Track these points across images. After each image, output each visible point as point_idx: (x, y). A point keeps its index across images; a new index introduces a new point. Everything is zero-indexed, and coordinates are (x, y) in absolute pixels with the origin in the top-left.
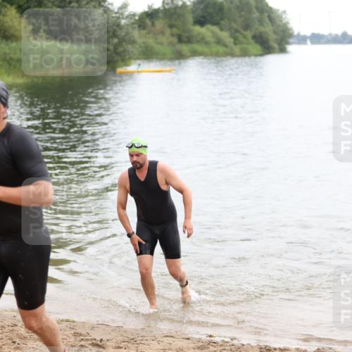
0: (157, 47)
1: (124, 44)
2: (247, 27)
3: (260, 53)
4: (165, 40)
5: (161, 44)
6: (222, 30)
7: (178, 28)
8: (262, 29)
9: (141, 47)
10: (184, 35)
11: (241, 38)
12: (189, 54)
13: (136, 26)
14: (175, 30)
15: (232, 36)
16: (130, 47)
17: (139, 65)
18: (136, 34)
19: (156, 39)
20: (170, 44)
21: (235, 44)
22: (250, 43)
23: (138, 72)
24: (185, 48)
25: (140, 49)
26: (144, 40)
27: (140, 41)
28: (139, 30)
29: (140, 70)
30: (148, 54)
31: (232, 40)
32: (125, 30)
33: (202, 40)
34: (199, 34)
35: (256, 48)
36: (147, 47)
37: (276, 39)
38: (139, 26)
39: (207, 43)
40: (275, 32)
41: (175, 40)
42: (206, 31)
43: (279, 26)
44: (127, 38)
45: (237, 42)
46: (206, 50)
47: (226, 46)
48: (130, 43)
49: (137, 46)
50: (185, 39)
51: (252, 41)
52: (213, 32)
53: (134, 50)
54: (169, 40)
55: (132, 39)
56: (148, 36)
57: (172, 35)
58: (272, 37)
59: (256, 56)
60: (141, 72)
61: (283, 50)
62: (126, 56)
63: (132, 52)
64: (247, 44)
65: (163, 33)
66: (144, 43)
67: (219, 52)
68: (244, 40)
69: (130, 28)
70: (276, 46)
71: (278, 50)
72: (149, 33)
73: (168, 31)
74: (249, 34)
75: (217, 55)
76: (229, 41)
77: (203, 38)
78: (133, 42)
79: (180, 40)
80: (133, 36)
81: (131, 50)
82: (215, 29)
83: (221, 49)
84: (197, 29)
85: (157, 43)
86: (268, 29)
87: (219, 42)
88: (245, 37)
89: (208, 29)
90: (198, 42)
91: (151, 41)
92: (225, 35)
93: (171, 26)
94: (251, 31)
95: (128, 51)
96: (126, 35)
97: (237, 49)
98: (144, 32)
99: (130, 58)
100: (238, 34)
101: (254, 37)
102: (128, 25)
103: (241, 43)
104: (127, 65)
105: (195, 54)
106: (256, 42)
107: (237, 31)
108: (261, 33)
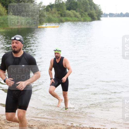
0: (53, 18)
1: (41, 17)
2: (86, 11)
3: (91, 20)
4: (56, 16)
5: (55, 17)
6: (77, 12)
7: (61, 11)
8: (91, 12)
9: (47, 18)
10: (63, 13)
11: (84, 15)
12: (64, 21)
13: (45, 10)
14: (59, 12)
15: (80, 14)
16: (43, 18)
17: (46, 25)
18: (45, 13)
19: (53, 15)
20: (58, 17)
21: (82, 17)
22: (87, 17)
23: (46, 27)
24: (63, 19)
25: (47, 19)
26: (48, 16)
27: (47, 16)
28: (47, 12)
29: (46, 26)
30: (50, 21)
31: (80, 16)
32: (41, 12)
33: (70, 16)
34: (68, 13)
35: (89, 18)
36: (49, 18)
37: (97, 15)
38: (46, 11)
39: (71, 17)
40: (96, 13)
41: (59, 15)
42: (71, 12)
43: (97, 10)
44: (42, 15)
45: (82, 16)
46: (71, 19)
47: (78, 18)
48: (43, 17)
49: (46, 18)
50: (63, 15)
51: (88, 16)
52: (73, 13)
53: (45, 19)
54: (57, 16)
55: (44, 15)
56: (50, 14)
57: (59, 14)
58: (95, 14)
59: (90, 21)
60: (47, 27)
61: (99, 19)
62: (41, 21)
63: (44, 20)
64: (86, 17)
65: (55, 13)
66: (48, 17)
67: (75, 20)
68: (85, 15)
69: (43, 11)
70: (96, 18)
71: (97, 19)
72: (50, 13)
73: (57, 12)
74: (86, 13)
75: (75, 21)
76: (79, 16)
77: (70, 15)
78: (44, 16)
79: (61, 16)
80: (44, 14)
81: (43, 19)
82: (74, 11)
83: (76, 19)
84: (68, 11)
85: (53, 17)
86: (93, 12)
87: (76, 16)
88: (85, 14)
89: (71, 11)
90: (68, 16)
91: (51, 16)
92: (78, 14)
93: (58, 11)
94: (87, 12)
95: (42, 19)
96: (41, 14)
97: (82, 19)
98: (48, 13)
99: (43, 22)
100: (82, 13)
101: (88, 15)
102: (42, 10)
103: (84, 17)
104: (42, 25)
105: (67, 21)
106: (89, 16)
107: (82, 12)
108: (91, 13)
